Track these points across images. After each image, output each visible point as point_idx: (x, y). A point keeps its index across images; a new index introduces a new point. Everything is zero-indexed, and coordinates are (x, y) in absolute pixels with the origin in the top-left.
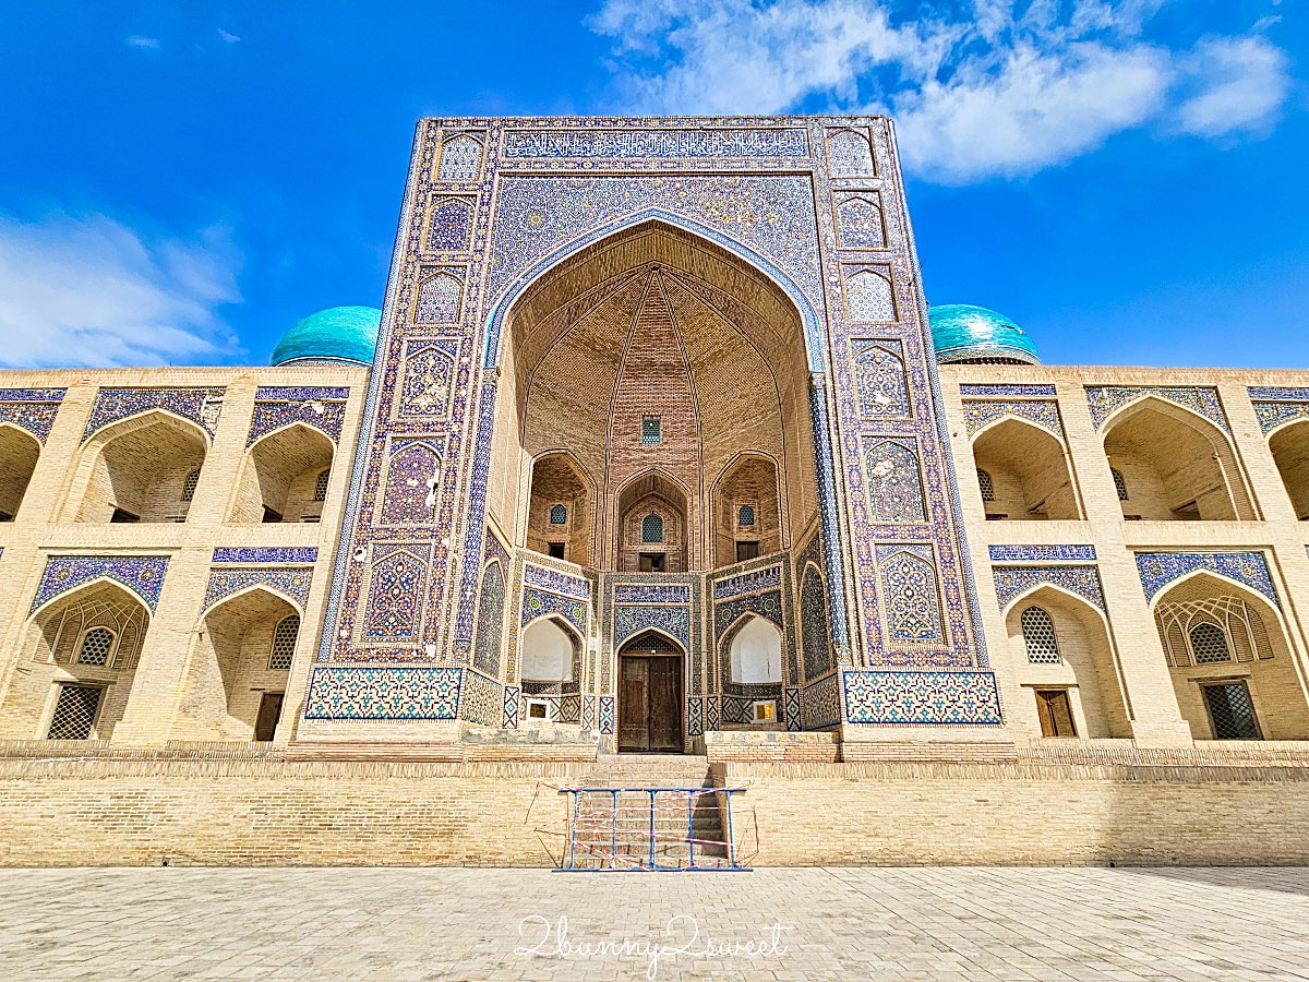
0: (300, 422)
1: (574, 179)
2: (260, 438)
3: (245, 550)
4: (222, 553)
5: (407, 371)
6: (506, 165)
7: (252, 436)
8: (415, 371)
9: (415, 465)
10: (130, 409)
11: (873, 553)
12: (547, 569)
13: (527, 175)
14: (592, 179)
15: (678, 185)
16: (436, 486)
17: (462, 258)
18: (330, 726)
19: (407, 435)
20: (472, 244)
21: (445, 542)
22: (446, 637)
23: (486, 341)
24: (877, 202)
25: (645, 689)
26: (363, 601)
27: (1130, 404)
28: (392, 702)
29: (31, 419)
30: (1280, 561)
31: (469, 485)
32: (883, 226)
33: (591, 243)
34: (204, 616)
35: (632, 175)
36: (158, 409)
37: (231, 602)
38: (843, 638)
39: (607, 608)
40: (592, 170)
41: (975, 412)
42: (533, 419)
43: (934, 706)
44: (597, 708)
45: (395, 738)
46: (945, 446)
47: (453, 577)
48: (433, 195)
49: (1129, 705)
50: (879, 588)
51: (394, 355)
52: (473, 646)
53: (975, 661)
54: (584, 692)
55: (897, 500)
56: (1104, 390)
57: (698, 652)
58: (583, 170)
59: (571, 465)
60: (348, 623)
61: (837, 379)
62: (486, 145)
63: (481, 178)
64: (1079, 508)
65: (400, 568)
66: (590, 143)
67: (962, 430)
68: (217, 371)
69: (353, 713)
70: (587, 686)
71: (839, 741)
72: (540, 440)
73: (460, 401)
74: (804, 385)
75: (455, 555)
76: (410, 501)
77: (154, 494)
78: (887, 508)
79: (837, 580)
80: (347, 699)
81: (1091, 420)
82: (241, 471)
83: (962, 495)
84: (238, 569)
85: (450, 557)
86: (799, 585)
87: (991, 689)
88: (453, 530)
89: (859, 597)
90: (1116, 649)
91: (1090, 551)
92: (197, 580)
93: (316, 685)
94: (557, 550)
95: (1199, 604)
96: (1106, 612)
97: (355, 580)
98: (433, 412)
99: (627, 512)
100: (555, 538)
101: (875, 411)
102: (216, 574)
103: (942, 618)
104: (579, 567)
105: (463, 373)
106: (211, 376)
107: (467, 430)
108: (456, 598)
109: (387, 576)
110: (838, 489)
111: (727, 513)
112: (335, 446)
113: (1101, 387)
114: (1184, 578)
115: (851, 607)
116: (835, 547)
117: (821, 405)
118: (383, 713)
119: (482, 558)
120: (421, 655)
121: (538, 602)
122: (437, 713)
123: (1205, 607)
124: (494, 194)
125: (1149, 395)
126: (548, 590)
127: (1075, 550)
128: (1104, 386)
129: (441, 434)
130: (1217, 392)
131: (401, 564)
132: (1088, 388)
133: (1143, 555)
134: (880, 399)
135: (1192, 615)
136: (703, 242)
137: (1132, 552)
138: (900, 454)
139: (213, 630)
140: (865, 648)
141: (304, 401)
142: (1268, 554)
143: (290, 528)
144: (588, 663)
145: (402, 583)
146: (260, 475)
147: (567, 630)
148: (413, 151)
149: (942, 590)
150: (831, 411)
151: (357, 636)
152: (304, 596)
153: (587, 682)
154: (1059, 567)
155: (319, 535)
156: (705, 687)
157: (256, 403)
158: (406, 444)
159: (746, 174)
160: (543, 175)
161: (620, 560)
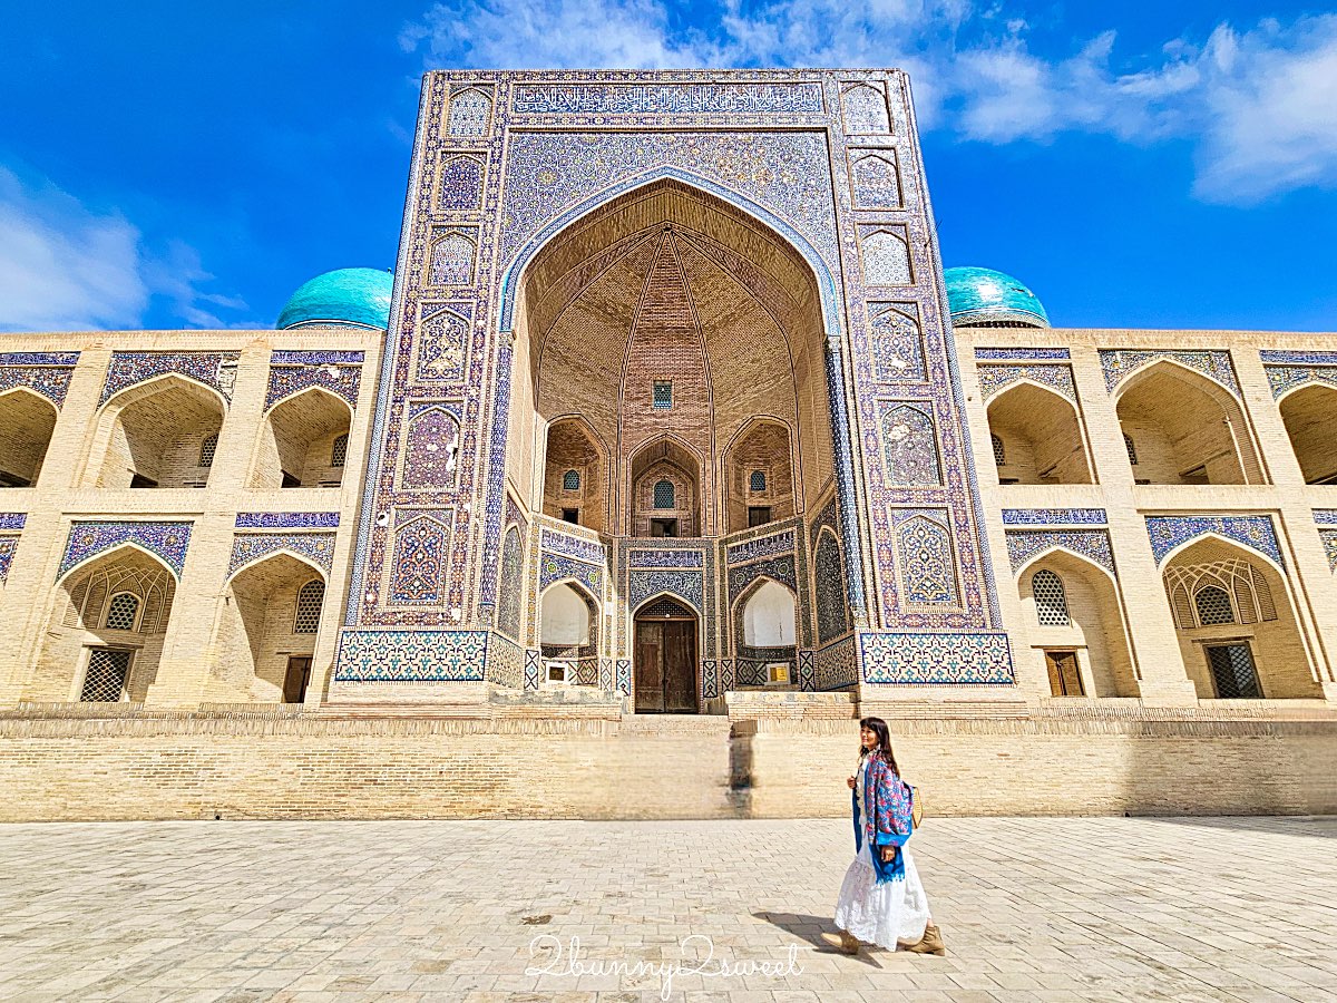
0: (318, 387)
1: (586, 135)
2: (277, 403)
3: (267, 515)
4: (245, 518)
5: (423, 334)
6: (517, 120)
7: (269, 401)
8: (431, 334)
9: (434, 430)
10: (145, 373)
11: (889, 517)
12: (563, 534)
13: (539, 131)
14: (603, 135)
15: (691, 142)
16: (456, 450)
17: (474, 217)
18: (360, 688)
19: (425, 399)
20: (484, 204)
21: (467, 506)
22: (471, 600)
23: (500, 303)
24: (892, 160)
25: (659, 653)
26: (388, 565)
27: (1143, 368)
28: (420, 664)
29: (46, 384)
30: (1287, 524)
31: (488, 451)
32: (899, 185)
33: (604, 203)
34: (229, 580)
35: (645, 131)
36: (173, 374)
37: (255, 567)
38: (859, 601)
39: (622, 573)
40: (603, 126)
41: (989, 377)
42: (547, 384)
43: (949, 667)
44: (614, 671)
45: (424, 699)
46: (960, 410)
47: (476, 543)
48: (442, 153)
49: (1137, 665)
50: (895, 551)
51: (409, 317)
52: (497, 610)
53: (988, 623)
54: (601, 655)
55: (912, 464)
56: (1118, 353)
57: (711, 615)
58: (594, 126)
59: (585, 430)
60: (374, 587)
61: (852, 343)
62: (495, 100)
63: (491, 133)
64: (1091, 472)
65: (423, 533)
66: (602, 97)
67: (977, 394)
68: (231, 335)
69: (382, 675)
70: (604, 649)
71: (856, 701)
72: (554, 405)
73: (477, 365)
74: (820, 349)
75: (477, 520)
76: (430, 465)
77: (172, 459)
78: (903, 473)
79: (854, 544)
80: (376, 662)
81: (1103, 384)
82: (260, 436)
83: (976, 460)
84: (262, 534)
85: (472, 523)
86: (813, 549)
87: (1004, 650)
88: (474, 495)
89: (876, 561)
90: (1125, 611)
91: (1101, 514)
92: (221, 545)
93: (345, 648)
94: (571, 516)
95: (1205, 568)
96: (1116, 574)
97: (378, 544)
98: (450, 376)
99: (638, 478)
100: (569, 504)
101: (891, 375)
102: (240, 539)
103: (956, 581)
104: (595, 533)
105: (479, 336)
106: (226, 340)
107: (485, 394)
108: (479, 563)
109: (410, 541)
110: (855, 453)
111: (739, 478)
112: (352, 411)
113: (1114, 350)
114: (1192, 541)
115: (868, 570)
116: (851, 511)
117: (838, 369)
118: (412, 675)
119: (503, 523)
120: (447, 618)
121: (556, 566)
122: (465, 674)
123: (1212, 570)
124: (505, 152)
125: (1162, 359)
126: (563, 554)
127: (1086, 514)
128: (1118, 350)
129: (459, 398)
130: (1230, 356)
131: (423, 529)
132: (1102, 352)
133: (1153, 518)
134: (895, 362)
135: (1198, 578)
136: (717, 202)
137: (1143, 516)
138: (916, 419)
139: (239, 595)
140: (882, 611)
141: (320, 365)
142: (1275, 517)
143: (311, 493)
144: (604, 627)
145: (425, 548)
146: (277, 440)
147: (583, 594)
148: (421, 106)
149: (957, 554)
150: (847, 374)
151: (383, 599)
152: (328, 560)
153: (604, 645)
154: (1071, 531)
155: (342, 500)
156: (719, 650)
157: (272, 368)
158: (424, 408)
159: (759, 130)
160: (555, 131)
161: (633, 526)
